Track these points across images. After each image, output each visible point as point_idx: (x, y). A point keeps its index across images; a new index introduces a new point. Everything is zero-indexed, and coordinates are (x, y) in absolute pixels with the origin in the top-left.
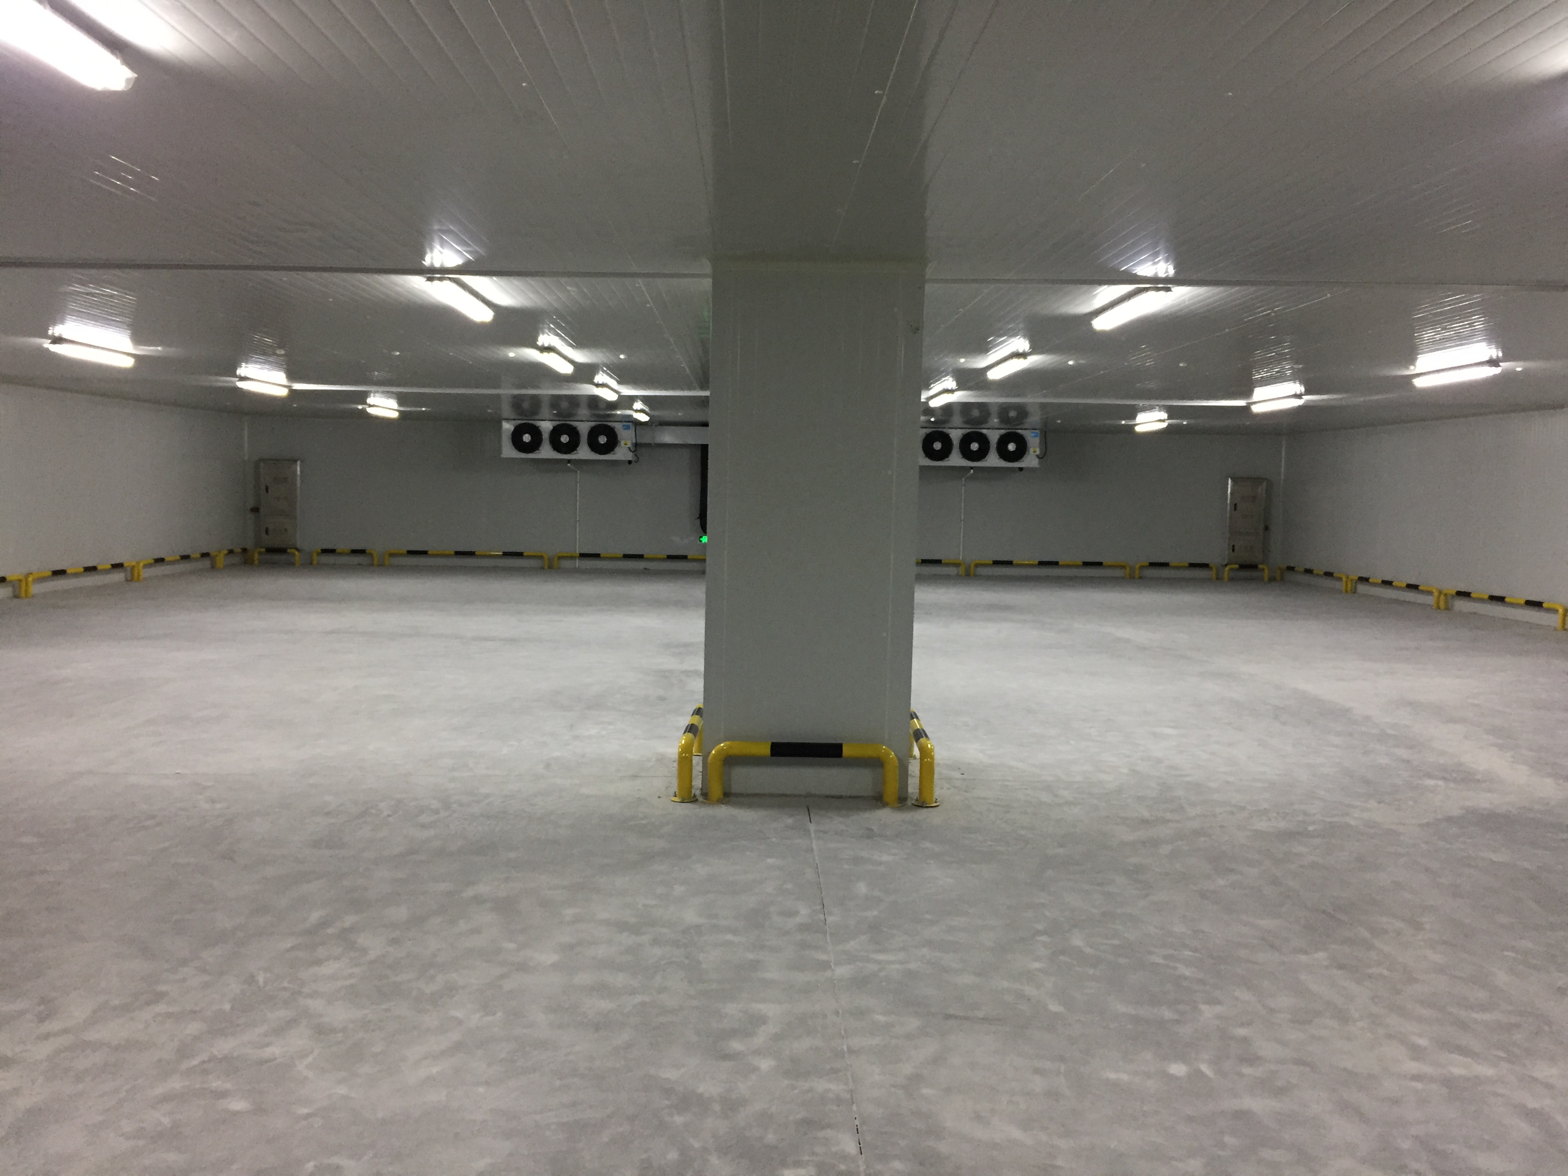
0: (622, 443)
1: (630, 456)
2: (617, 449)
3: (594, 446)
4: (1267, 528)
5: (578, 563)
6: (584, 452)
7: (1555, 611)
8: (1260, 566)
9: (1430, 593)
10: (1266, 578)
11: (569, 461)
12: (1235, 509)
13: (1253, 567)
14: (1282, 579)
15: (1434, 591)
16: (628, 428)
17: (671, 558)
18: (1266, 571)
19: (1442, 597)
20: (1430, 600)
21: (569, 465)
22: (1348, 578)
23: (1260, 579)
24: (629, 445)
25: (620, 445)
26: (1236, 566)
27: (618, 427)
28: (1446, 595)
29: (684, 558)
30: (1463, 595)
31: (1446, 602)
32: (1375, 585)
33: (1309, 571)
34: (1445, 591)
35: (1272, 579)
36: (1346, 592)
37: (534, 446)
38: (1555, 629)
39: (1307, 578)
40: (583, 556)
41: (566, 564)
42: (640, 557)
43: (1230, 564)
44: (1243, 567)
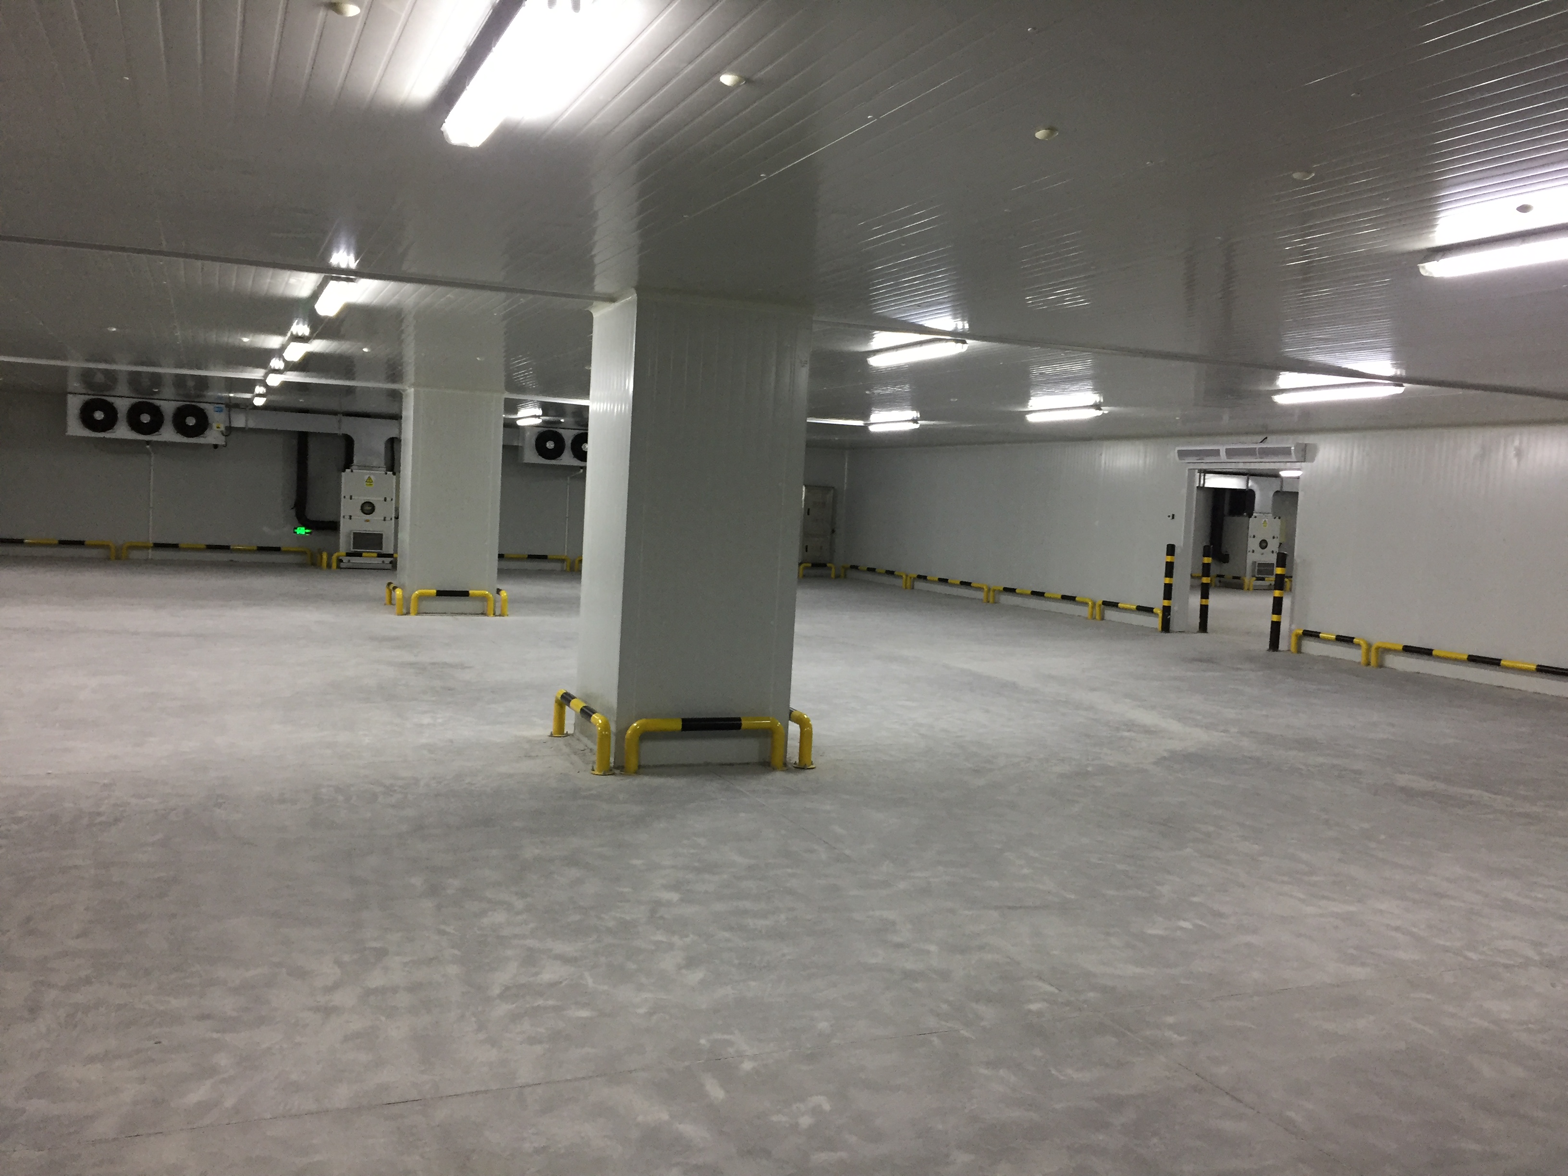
0: (215, 426)
1: (220, 440)
2: (207, 432)
3: (181, 428)
4: (833, 531)
5: (151, 554)
6: (168, 434)
7: (1086, 604)
8: (828, 565)
9: (980, 589)
10: (833, 576)
11: (148, 443)
12: (808, 514)
13: (823, 565)
14: (845, 576)
15: (984, 587)
16: (221, 411)
17: (261, 549)
18: (833, 570)
19: (991, 593)
20: (981, 595)
21: (148, 446)
22: (907, 576)
23: (828, 577)
24: (222, 428)
25: (211, 428)
26: (810, 565)
27: (209, 409)
28: (994, 590)
29: (277, 550)
30: (1010, 591)
31: (994, 597)
32: (932, 582)
33: (872, 570)
34: (993, 587)
35: (837, 577)
36: (906, 588)
37: (109, 423)
38: (1087, 618)
39: (870, 576)
40: (157, 546)
41: (135, 554)
42: (226, 548)
43: (805, 563)
44: (815, 565)
